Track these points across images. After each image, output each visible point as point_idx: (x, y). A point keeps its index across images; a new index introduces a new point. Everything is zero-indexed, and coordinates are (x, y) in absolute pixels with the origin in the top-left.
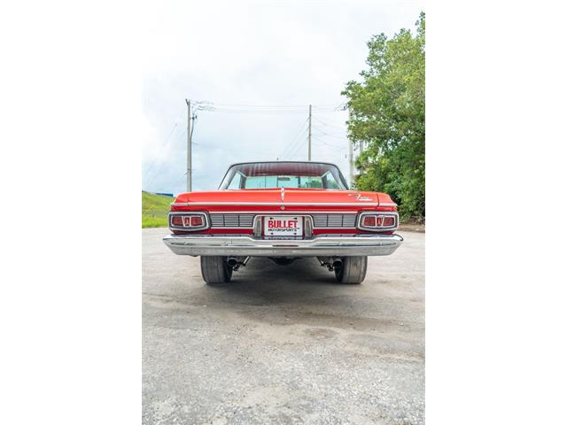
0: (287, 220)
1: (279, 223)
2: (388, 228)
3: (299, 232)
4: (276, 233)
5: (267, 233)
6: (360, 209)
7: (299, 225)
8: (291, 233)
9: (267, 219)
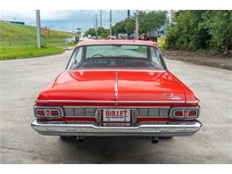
0: (119, 110)
1: (114, 112)
2: (192, 117)
3: (128, 119)
4: (111, 120)
5: (105, 119)
6: (172, 105)
7: (128, 114)
8: (122, 120)
9: (105, 111)
